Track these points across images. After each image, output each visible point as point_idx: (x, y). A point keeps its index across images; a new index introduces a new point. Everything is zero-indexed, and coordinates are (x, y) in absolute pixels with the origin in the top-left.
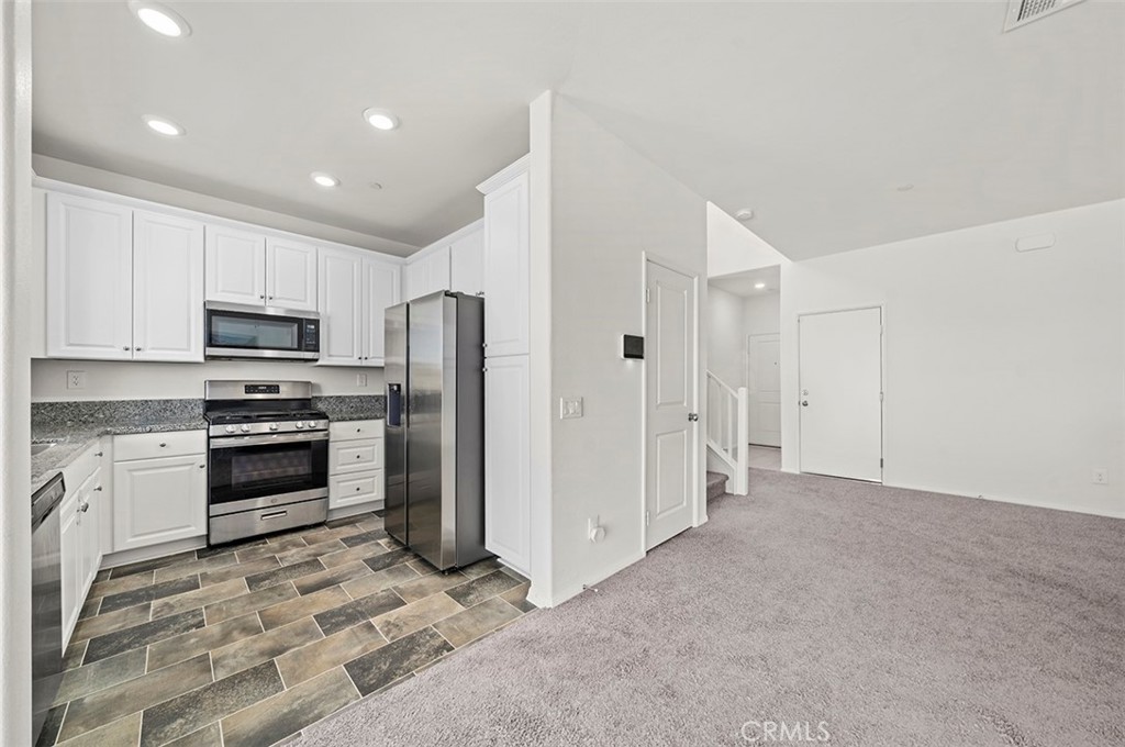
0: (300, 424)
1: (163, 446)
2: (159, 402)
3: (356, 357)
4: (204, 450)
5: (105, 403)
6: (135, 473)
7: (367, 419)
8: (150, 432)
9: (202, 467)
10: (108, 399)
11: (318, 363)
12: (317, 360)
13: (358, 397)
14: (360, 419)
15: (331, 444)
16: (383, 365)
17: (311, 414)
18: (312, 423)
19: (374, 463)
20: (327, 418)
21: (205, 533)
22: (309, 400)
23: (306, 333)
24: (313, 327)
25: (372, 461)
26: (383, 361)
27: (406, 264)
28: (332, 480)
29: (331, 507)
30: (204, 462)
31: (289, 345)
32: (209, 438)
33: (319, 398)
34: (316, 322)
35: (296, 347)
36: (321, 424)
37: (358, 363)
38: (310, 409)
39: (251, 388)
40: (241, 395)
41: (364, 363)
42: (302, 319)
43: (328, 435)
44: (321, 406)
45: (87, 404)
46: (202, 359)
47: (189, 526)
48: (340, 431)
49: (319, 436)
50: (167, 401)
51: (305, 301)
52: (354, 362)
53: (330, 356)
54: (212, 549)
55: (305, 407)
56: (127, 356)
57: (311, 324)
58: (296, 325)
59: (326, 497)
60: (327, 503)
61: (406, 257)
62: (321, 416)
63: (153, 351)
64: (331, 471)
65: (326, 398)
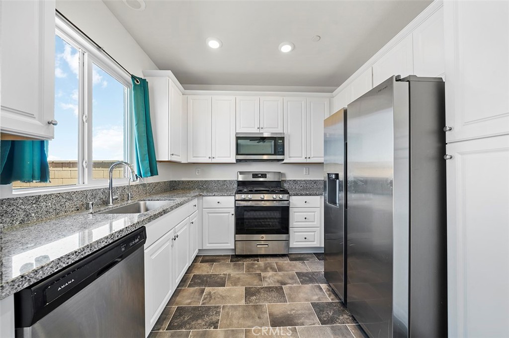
0: (274, 196)
1: (219, 203)
2: (222, 181)
3: (304, 157)
4: (234, 206)
5: (206, 181)
6: (210, 215)
7: (310, 195)
8: (214, 196)
9: (233, 215)
10: (207, 179)
11: (284, 162)
12: (283, 160)
13: (304, 181)
14: (307, 195)
15: (290, 209)
16: (322, 161)
17: (281, 191)
18: (281, 196)
19: (315, 223)
20: (288, 193)
21: (234, 248)
22: (280, 182)
23: (278, 144)
24: (281, 141)
25: (314, 222)
26: (323, 159)
27: (333, 97)
28: (291, 230)
29: (291, 246)
30: (233, 213)
31: (270, 152)
32: (236, 200)
33: (285, 181)
34: (283, 139)
35: (273, 153)
36: (285, 197)
37: (305, 161)
38: (281, 187)
39: (255, 175)
40: (251, 179)
41: (308, 161)
42: (276, 137)
43: (289, 204)
44: (286, 186)
45: (201, 181)
46: (235, 162)
47: (228, 243)
48: (296, 202)
49: (285, 204)
50: (225, 181)
51: (278, 128)
52: (303, 160)
53: (290, 157)
54: (237, 257)
55: (277, 186)
56: (210, 161)
57: (281, 140)
58: (273, 141)
59: (288, 241)
60: (288, 244)
61: (332, 92)
62: (285, 192)
63: (218, 158)
64: (291, 225)
65: (288, 181)
